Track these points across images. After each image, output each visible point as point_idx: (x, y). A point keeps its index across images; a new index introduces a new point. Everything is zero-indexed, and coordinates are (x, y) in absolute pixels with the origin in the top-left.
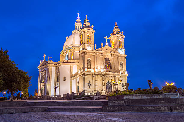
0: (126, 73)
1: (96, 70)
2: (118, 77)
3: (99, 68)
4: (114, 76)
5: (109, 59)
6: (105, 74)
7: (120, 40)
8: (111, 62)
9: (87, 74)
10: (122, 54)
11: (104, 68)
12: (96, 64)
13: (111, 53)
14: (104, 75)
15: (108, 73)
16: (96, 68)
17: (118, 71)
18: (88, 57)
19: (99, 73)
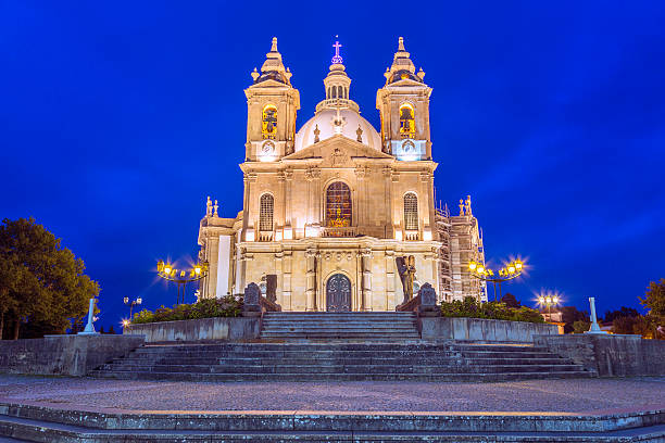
0: (428, 236)
1: (288, 234)
2: (386, 254)
3: (300, 224)
4: (360, 253)
5: (345, 186)
6: (318, 247)
7: (407, 105)
8: (354, 196)
9: (253, 249)
10: (414, 158)
11: (321, 224)
12: (291, 211)
13: (355, 160)
14: (316, 250)
15: (331, 241)
16: (288, 225)
17: (385, 231)
18: (262, 189)
19: (297, 244)
